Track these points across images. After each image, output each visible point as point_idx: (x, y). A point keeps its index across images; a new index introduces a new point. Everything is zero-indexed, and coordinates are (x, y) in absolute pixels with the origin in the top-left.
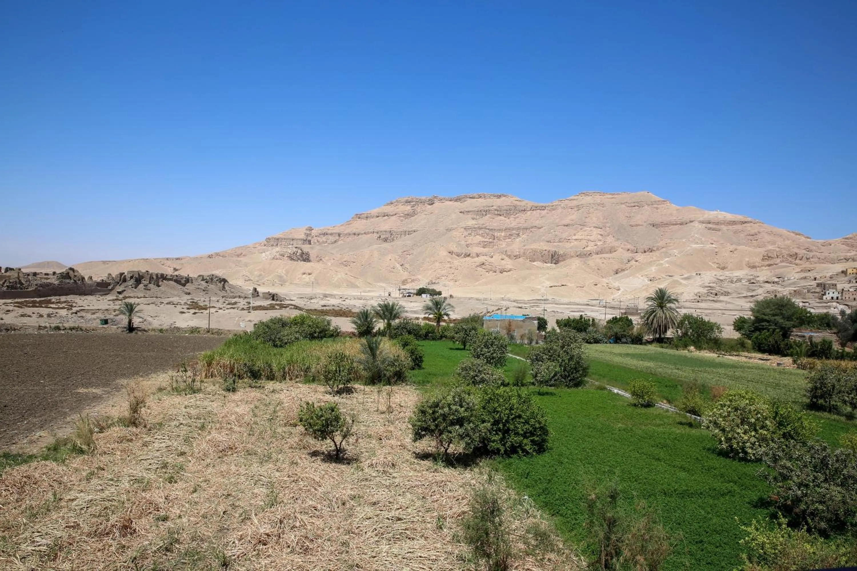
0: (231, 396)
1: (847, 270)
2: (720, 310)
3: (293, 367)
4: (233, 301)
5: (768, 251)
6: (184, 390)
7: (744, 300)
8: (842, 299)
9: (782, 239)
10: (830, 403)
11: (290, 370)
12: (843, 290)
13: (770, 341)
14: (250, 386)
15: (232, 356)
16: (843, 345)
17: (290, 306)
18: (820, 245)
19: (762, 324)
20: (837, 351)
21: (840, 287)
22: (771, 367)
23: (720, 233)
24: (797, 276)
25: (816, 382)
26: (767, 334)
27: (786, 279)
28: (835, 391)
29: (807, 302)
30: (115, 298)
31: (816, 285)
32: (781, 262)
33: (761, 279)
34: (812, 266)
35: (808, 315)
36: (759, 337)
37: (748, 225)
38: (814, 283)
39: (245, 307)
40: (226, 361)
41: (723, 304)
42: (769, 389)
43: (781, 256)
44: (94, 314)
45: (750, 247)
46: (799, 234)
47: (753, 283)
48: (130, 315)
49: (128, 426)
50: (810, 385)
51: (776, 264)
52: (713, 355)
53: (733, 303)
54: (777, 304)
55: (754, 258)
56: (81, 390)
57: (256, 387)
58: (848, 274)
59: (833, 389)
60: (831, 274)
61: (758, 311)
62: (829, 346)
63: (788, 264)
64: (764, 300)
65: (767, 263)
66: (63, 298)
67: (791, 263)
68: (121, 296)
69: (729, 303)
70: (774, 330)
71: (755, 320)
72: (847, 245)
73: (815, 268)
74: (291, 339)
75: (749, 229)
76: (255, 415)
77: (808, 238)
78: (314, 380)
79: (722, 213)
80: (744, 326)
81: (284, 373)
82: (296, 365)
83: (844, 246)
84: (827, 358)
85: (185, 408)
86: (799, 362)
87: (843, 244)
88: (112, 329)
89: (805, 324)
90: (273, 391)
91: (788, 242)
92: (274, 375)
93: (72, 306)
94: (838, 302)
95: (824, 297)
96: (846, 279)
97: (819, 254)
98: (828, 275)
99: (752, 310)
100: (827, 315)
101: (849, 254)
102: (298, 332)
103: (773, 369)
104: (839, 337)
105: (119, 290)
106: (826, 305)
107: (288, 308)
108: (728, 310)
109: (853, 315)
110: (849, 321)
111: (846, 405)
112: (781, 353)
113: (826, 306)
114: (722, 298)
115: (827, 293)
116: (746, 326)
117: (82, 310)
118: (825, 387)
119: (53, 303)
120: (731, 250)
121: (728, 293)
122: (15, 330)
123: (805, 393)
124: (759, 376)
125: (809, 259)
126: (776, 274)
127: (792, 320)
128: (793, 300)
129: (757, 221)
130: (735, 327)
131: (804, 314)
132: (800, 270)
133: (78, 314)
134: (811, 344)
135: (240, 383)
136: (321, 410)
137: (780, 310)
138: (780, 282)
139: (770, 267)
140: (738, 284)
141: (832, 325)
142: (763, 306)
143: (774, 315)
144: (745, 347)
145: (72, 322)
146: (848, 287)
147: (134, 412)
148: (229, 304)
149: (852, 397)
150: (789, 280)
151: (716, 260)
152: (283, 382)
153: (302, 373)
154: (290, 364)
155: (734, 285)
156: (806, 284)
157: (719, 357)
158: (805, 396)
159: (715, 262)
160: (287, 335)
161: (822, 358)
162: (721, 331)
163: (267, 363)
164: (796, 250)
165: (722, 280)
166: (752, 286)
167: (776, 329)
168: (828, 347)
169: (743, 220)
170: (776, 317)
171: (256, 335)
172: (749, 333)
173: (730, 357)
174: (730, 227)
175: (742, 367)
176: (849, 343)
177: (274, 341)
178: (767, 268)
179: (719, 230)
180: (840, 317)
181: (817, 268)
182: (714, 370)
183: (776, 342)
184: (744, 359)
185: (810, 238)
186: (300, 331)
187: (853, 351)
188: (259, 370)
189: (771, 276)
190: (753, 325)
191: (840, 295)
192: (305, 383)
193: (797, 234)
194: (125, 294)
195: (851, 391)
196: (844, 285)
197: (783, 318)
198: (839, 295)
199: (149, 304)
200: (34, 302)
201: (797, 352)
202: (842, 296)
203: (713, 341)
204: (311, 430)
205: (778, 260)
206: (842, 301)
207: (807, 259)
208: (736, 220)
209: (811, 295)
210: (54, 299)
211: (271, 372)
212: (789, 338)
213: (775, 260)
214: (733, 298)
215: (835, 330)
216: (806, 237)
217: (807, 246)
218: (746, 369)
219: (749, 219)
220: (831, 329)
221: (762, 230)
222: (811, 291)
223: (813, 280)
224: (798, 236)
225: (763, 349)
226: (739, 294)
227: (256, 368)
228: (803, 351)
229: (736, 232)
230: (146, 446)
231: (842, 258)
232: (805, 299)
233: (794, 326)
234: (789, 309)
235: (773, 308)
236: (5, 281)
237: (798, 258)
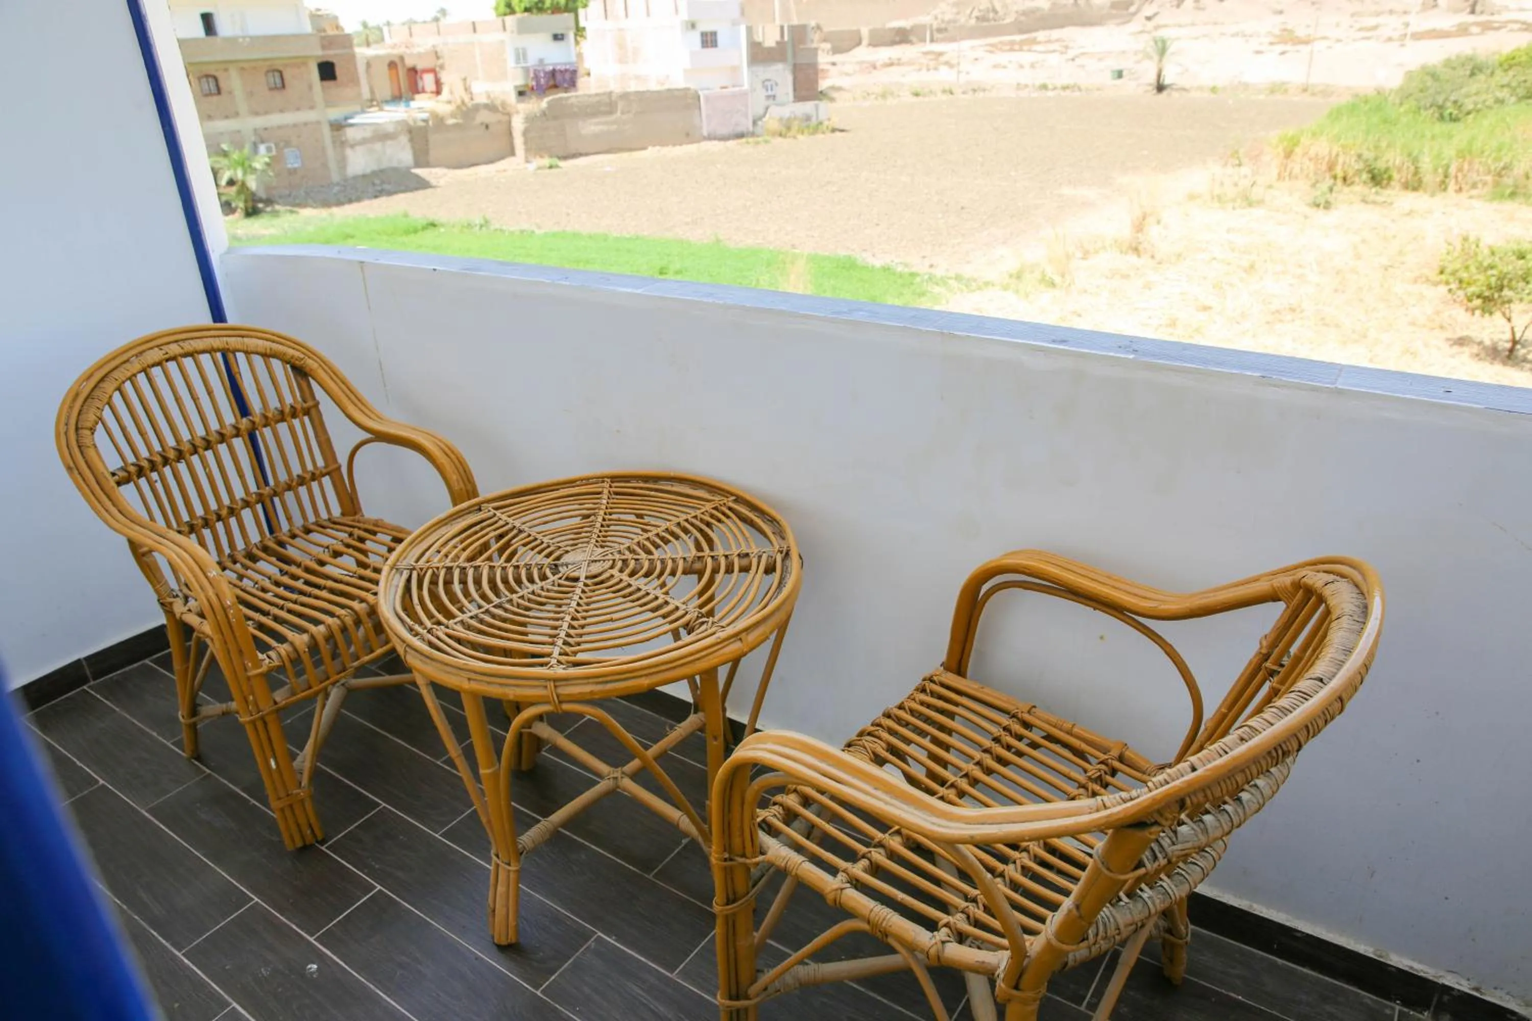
0: (1320, 215)
3: (1470, 163)
4: (1372, 21)
6: (1234, 200)
11: (1460, 170)
14: (1364, 201)
15: (1337, 138)
17: (1511, 26)
30: (1140, 29)
39: (1396, 35)
40: (1323, 147)
44: (1100, 60)
48: (1160, 60)
49: (1126, 253)
56: (1067, 191)
57: (1374, 203)
66: (1056, 34)
68: (1150, 25)
74: (1484, 101)
76: (1358, 257)
78: (1513, 195)
81: (1446, 176)
82: (1477, 160)
85: (1228, 231)
88: (1128, 87)
90: (1410, 213)
92: (1420, 181)
93: (1067, 47)
102: (1508, 85)
105: (1149, 14)
107: (1504, 31)
117: (1083, 54)
119: (1040, 43)
122: (984, 90)
133: (1077, 60)
135: (1344, 193)
136: (1493, 253)
145: (1067, 74)
147: (1138, 232)
148: (1360, 30)
152: (1440, 196)
153: (1489, 178)
154: (1464, 158)
160: (1477, 94)
163: (1409, 155)
171: (1404, 95)
177: (1441, 107)
186: (1514, 84)
188: (1387, 170)
192: (1492, 199)
194: (1156, 21)
199: (1197, 38)
200: (1012, 43)
204: (1461, 293)
210: (1041, 35)
211: (1416, 173)
227: (1381, 165)
230: (1150, 289)
236: (974, 9)
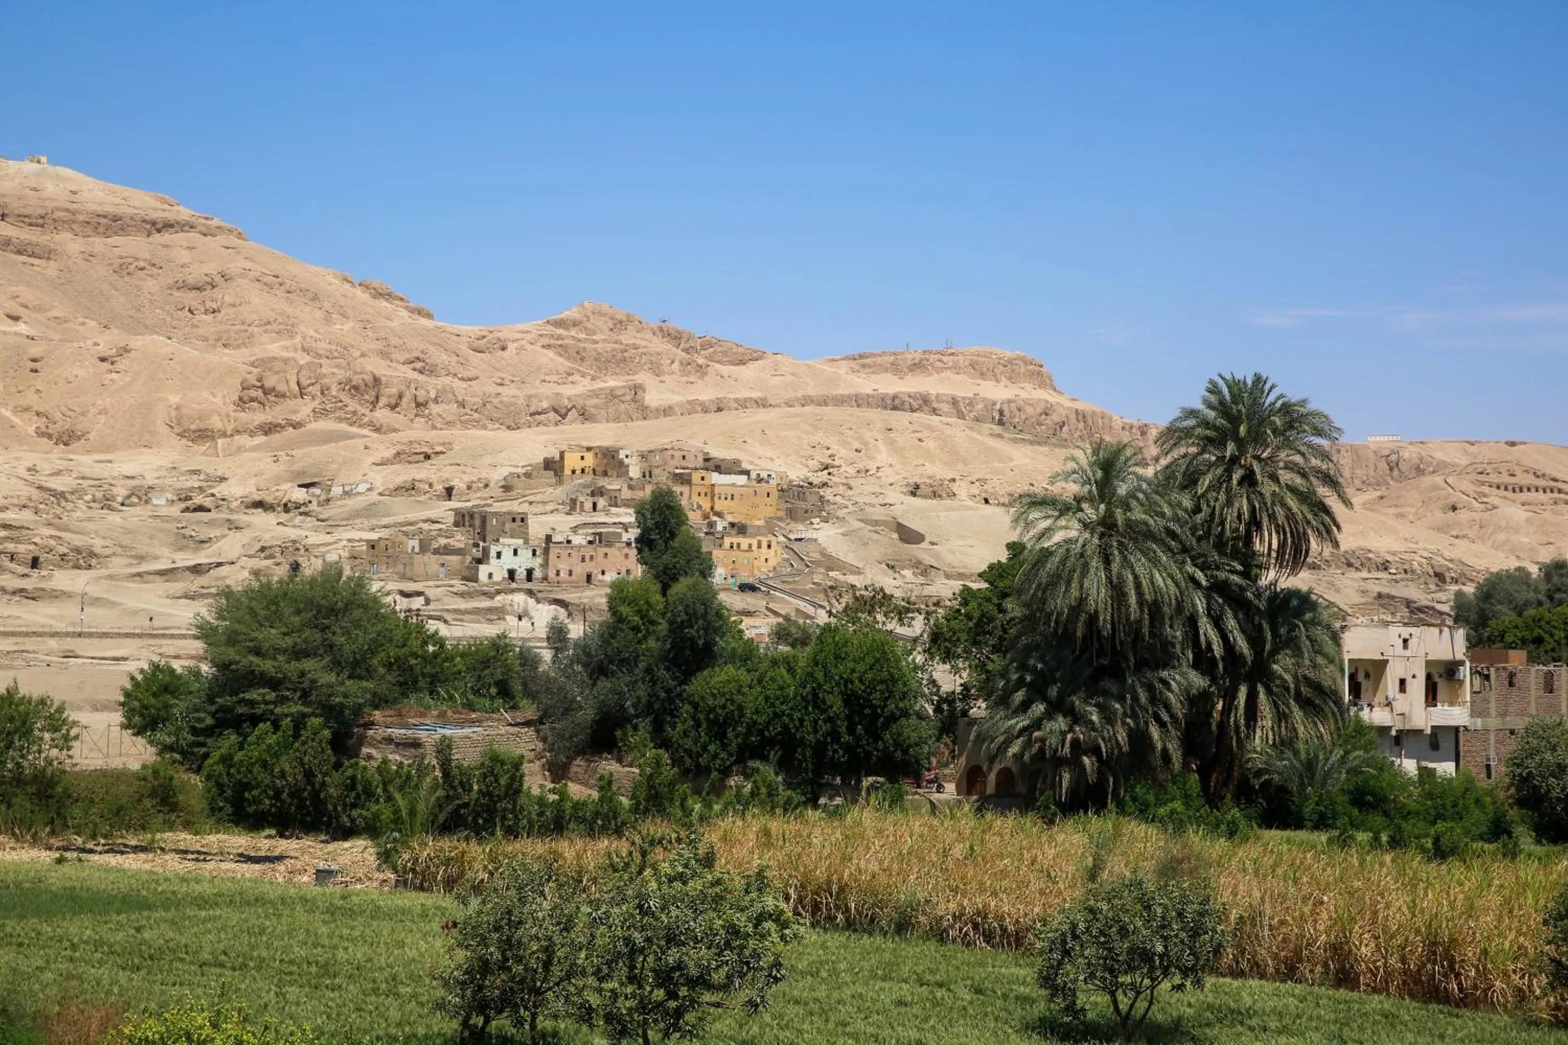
1: (562, 454)
2: (54, 635)
5: (265, 363)
7: (162, 586)
8: (545, 578)
9: (319, 314)
10: (533, 1027)
12: (548, 538)
13: (283, 774)
16: (558, 772)
18: (464, 349)
19: (247, 696)
20: (541, 801)
21: (537, 527)
22: (292, 891)
23: (51, 269)
24: (386, 478)
25: (484, 942)
26: (272, 739)
27: (337, 491)
28: (557, 971)
29: (419, 594)
31: (451, 519)
32: (319, 414)
33: (235, 490)
34: (431, 435)
35: (431, 648)
36: (238, 756)
37: (180, 238)
38: (444, 511)
41: (70, 610)
42: (292, 991)
43: (314, 391)
45: (186, 340)
46: (388, 296)
47: (200, 509)
50: (461, 955)
51: (296, 426)
52: (34, 853)
53: (113, 604)
54: (310, 603)
55: (206, 394)
58: (567, 472)
59: (547, 965)
60: (505, 471)
61: (232, 639)
62: (513, 779)
63: (344, 426)
64: (256, 585)
65: (259, 417)
67: (354, 420)
69: (96, 601)
70: (299, 723)
71: (216, 678)
72: (562, 350)
73: (449, 445)
75: (184, 256)
77: (420, 312)
79: (60, 170)
80: (167, 707)
83: (550, 353)
84: (512, 832)
86: (406, 856)
87: (548, 347)
89: (418, 690)
91: (344, 329)
94: (530, 593)
95: (483, 571)
96: (561, 493)
97: (464, 385)
98: (497, 476)
99: (205, 632)
100: (499, 646)
101: (568, 391)
103: (304, 900)
104: (544, 740)
106: (485, 603)
108: (90, 635)
109: (594, 645)
110: (578, 668)
111: (591, 1026)
112: (328, 825)
113: (489, 610)
114: (62, 579)
115: (493, 554)
116: (179, 707)
118: (519, 960)
120: (103, 350)
121: (93, 555)
123: (440, 993)
124: (245, 938)
125: (425, 405)
126: (298, 467)
127: (369, 673)
128: (375, 587)
129: (216, 222)
130: (130, 713)
131: (415, 644)
132: (389, 453)
134: (446, 774)
137: (324, 629)
138: (313, 507)
139: (276, 437)
140: (136, 514)
141: (517, 687)
142: (252, 612)
143: (298, 654)
144: (174, 807)
146: (566, 528)
149: (613, 991)
150: (347, 494)
151: (30, 398)
155: (114, 518)
156: (411, 517)
157: (60, 861)
158: (440, 1006)
159: (27, 409)
161: (493, 834)
162: (66, 738)
164: (375, 366)
165: (60, 496)
166: (197, 525)
167: (304, 716)
168: (509, 786)
169: (154, 215)
170: (308, 664)
172: (191, 738)
173: (113, 860)
174: (98, 243)
175: (170, 902)
176: (579, 764)
178: (260, 439)
179: (47, 255)
180: (547, 655)
181: (456, 447)
182: (47, 929)
183: (309, 774)
184: (173, 864)
185: (429, 316)
187: (595, 795)
189: (278, 480)
190: (211, 700)
191: (539, 560)
193: (378, 294)
195: (608, 963)
196: (550, 518)
197: (337, 665)
198: (537, 562)
201: (397, 812)
202: (545, 565)
203: (30, 789)
205: (304, 409)
206: (542, 586)
207: (418, 405)
208: (124, 210)
209: (431, 562)
212: (357, 756)
213: (291, 404)
214: (111, 577)
215: (529, 711)
216: (412, 311)
217: (417, 346)
218: (190, 912)
219: (183, 213)
220: (514, 708)
221: (241, 263)
222: (435, 545)
223: (438, 497)
224: (383, 303)
225: (250, 810)
226: (141, 558)
228: (421, 806)
229: (123, 268)
231: (545, 404)
232: (412, 579)
233: (379, 702)
234: (357, 624)
235: (296, 620)
237: (383, 401)
